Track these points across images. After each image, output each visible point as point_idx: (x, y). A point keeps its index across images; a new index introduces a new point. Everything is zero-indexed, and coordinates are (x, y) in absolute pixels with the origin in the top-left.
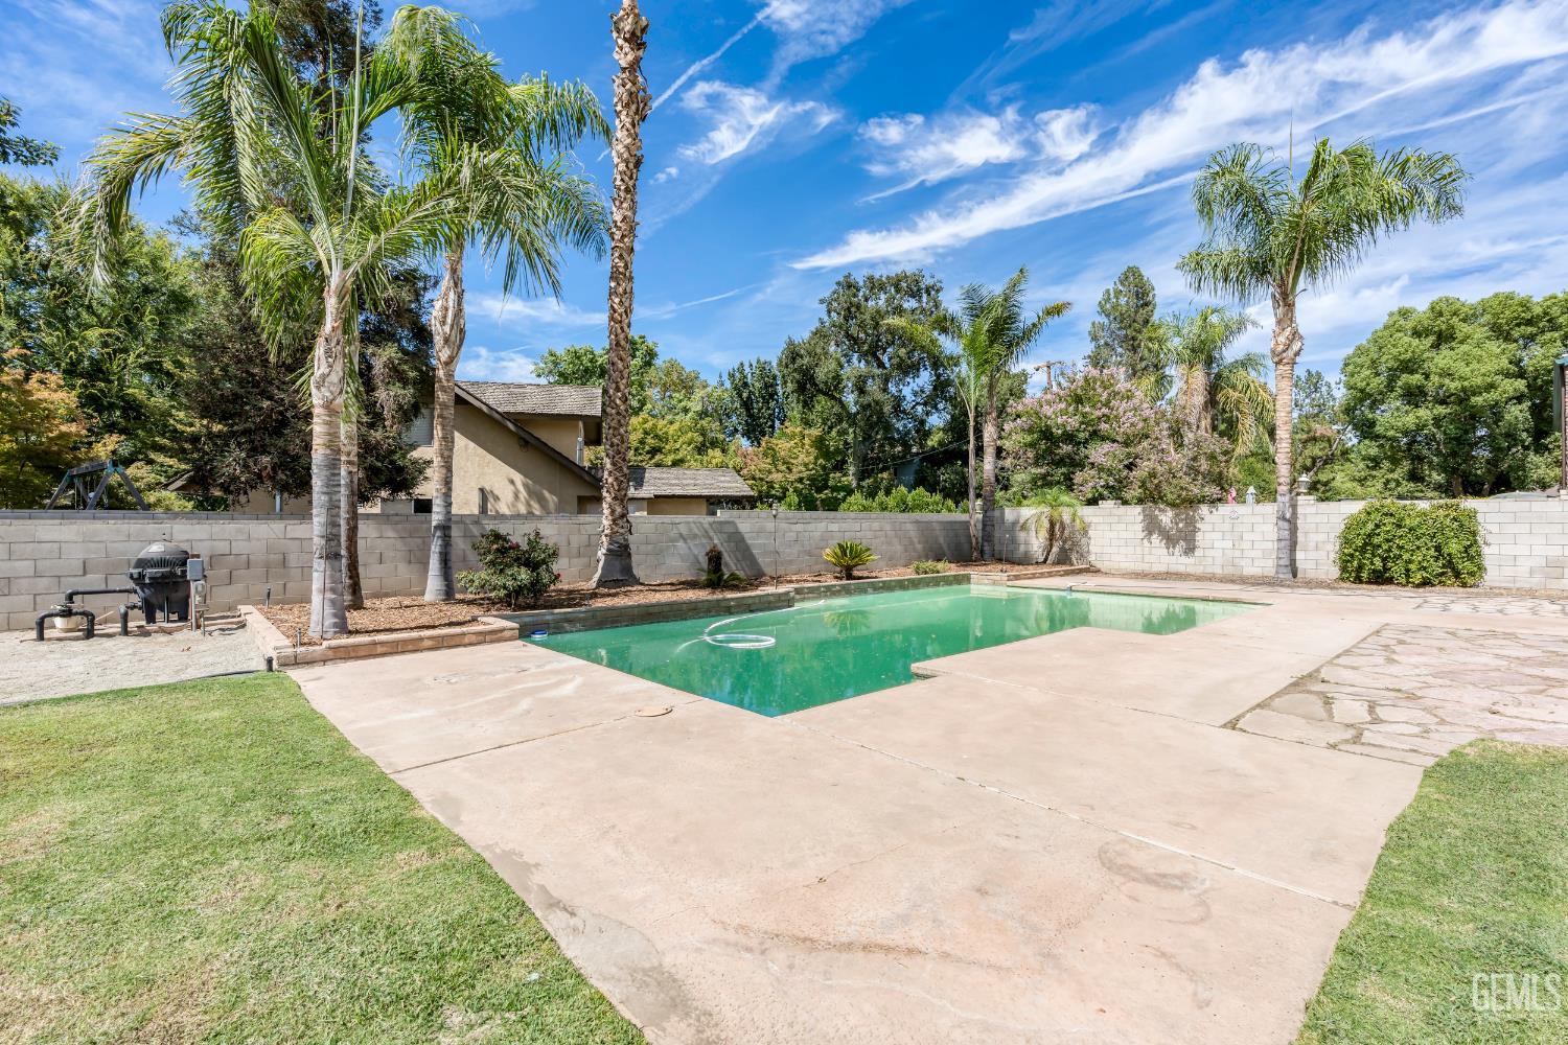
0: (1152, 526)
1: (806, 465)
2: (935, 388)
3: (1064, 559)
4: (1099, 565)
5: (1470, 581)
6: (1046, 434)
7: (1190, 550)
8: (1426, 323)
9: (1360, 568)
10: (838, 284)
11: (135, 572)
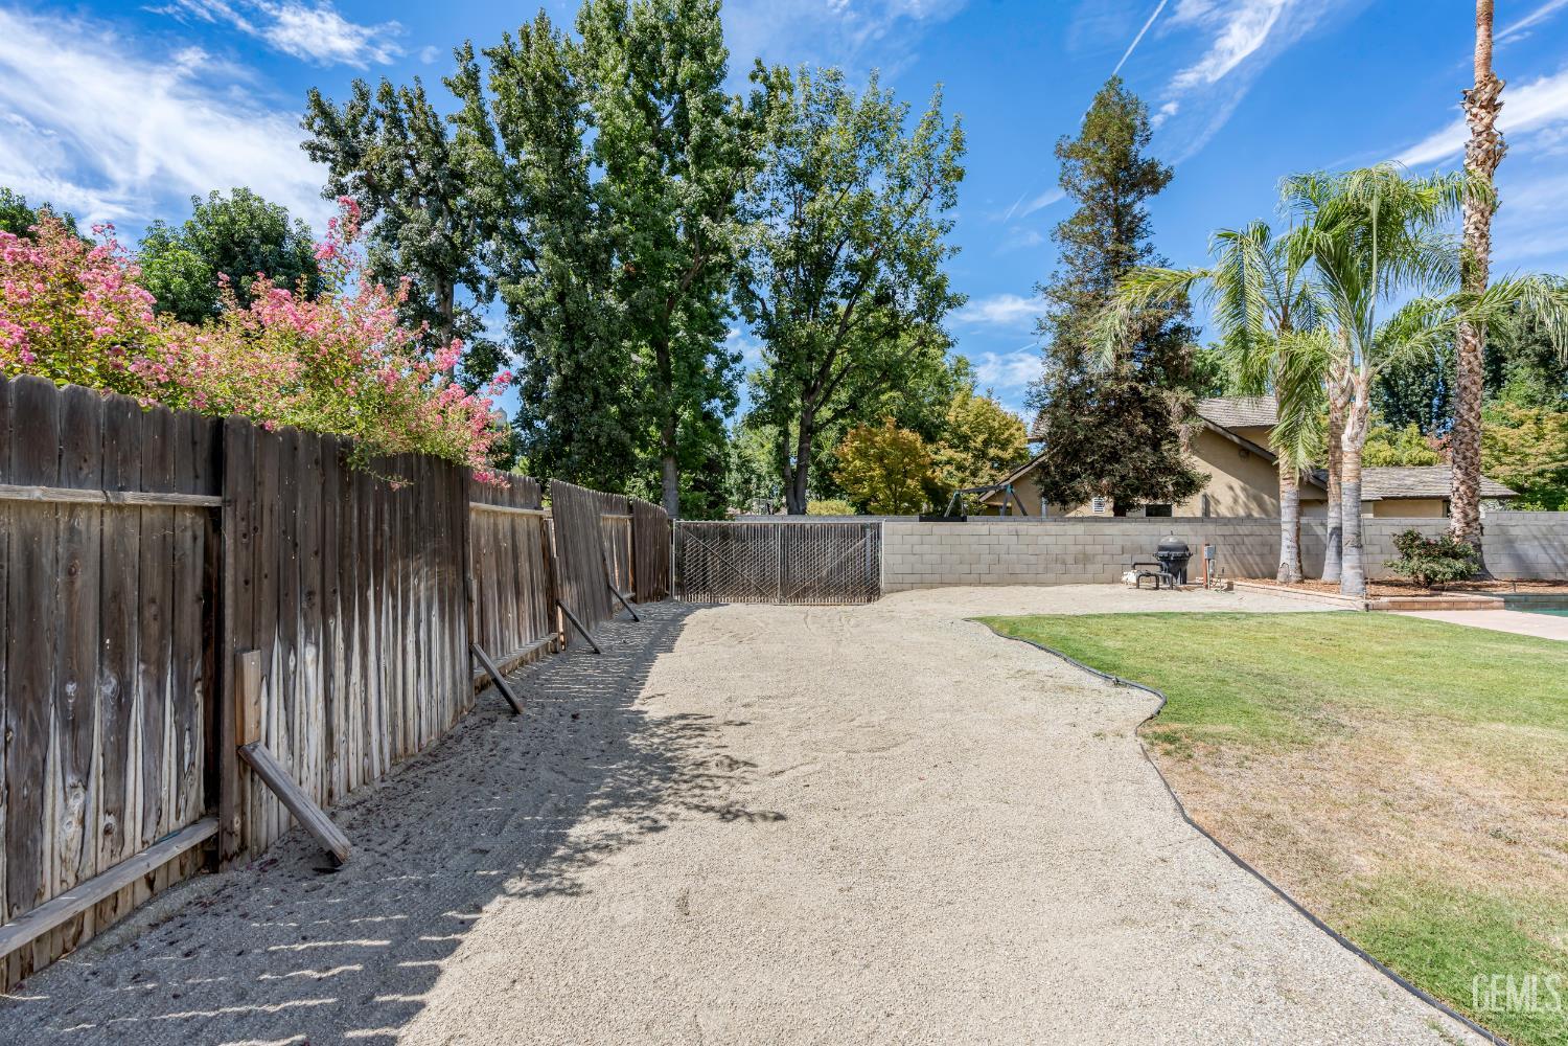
1: (1549, 454)
11: (1162, 553)
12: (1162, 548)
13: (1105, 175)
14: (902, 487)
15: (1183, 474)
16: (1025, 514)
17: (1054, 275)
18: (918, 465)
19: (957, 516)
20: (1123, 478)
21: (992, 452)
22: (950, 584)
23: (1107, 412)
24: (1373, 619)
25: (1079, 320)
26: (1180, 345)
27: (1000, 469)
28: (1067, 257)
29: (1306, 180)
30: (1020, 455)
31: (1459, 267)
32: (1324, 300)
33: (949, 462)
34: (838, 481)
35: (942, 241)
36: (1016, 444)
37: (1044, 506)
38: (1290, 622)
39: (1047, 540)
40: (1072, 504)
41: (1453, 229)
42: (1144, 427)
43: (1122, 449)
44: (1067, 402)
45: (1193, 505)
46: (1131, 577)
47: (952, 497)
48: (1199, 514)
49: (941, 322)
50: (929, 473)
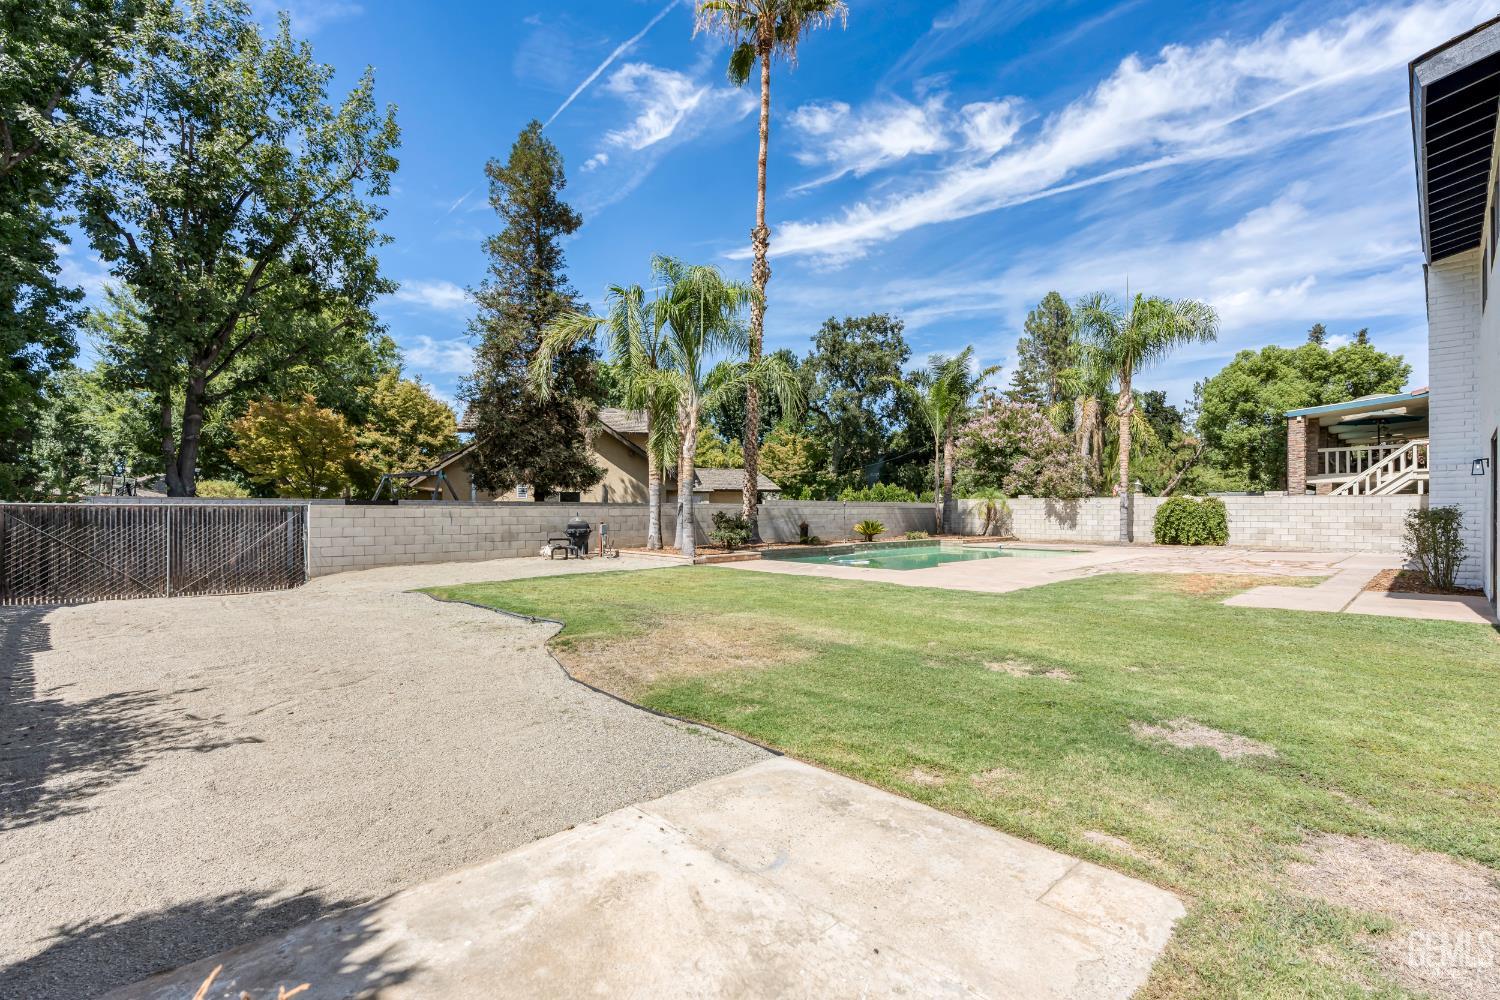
0: (1050, 511)
1: (799, 464)
2: (897, 404)
3: (996, 532)
4: (1018, 536)
5: (1221, 542)
6: (985, 449)
7: (1073, 526)
8: (1259, 364)
9: (1165, 535)
10: (824, 324)
11: (570, 531)
12: (570, 527)
13: (529, 207)
14: (321, 469)
15: (588, 468)
16: (456, 499)
17: (484, 283)
18: (340, 447)
19: (386, 499)
20: (541, 469)
21: (421, 438)
22: (384, 565)
23: (530, 412)
24: (698, 569)
25: (506, 328)
26: (587, 363)
27: (429, 455)
28: (495, 269)
29: (667, 261)
30: (450, 442)
31: (748, 341)
32: (674, 349)
33: (374, 446)
34: (235, 460)
35: (371, 226)
36: (446, 432)
37: (474, 492)
38: (649, 574)
39: (478, 521)
40: (499, 491)
41: (744, 316)
42: (559, 428)
43: (543, 444)
44: (494, 399)
45: (594, 494)
46: (547, 550)
47: (380, 482)
48: (600, 500)
49: (370, 305)
50: (353, 456)
